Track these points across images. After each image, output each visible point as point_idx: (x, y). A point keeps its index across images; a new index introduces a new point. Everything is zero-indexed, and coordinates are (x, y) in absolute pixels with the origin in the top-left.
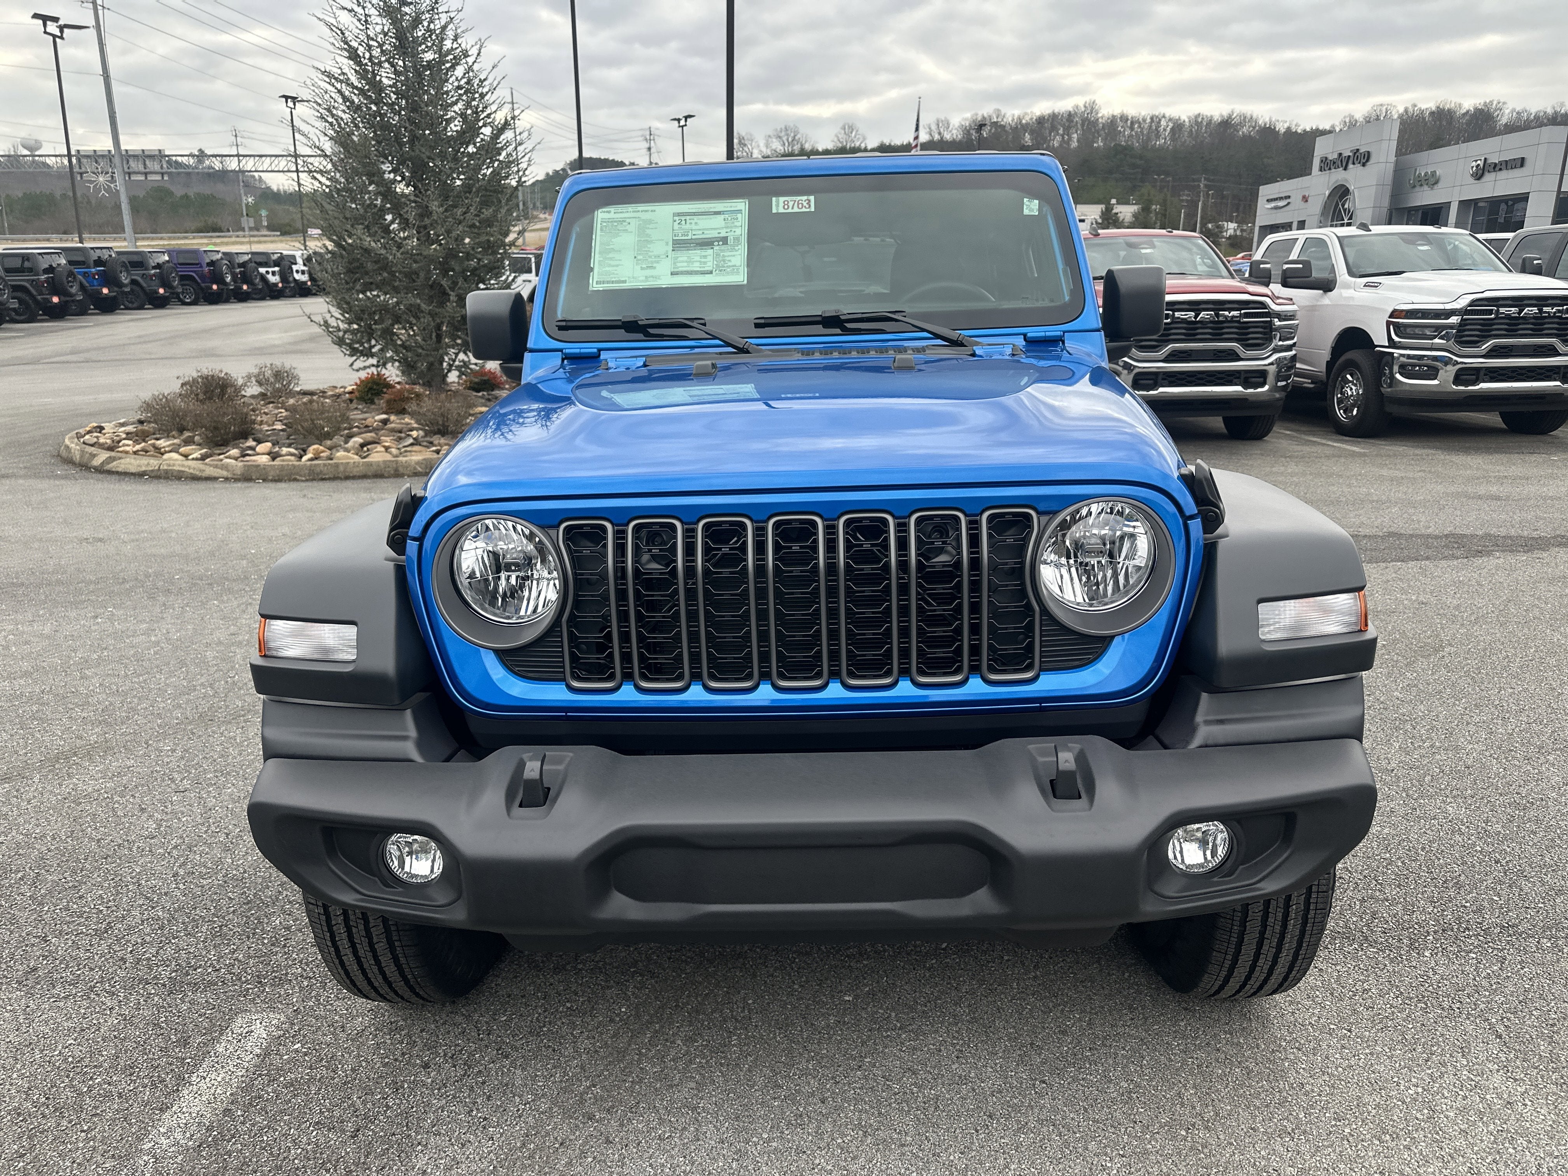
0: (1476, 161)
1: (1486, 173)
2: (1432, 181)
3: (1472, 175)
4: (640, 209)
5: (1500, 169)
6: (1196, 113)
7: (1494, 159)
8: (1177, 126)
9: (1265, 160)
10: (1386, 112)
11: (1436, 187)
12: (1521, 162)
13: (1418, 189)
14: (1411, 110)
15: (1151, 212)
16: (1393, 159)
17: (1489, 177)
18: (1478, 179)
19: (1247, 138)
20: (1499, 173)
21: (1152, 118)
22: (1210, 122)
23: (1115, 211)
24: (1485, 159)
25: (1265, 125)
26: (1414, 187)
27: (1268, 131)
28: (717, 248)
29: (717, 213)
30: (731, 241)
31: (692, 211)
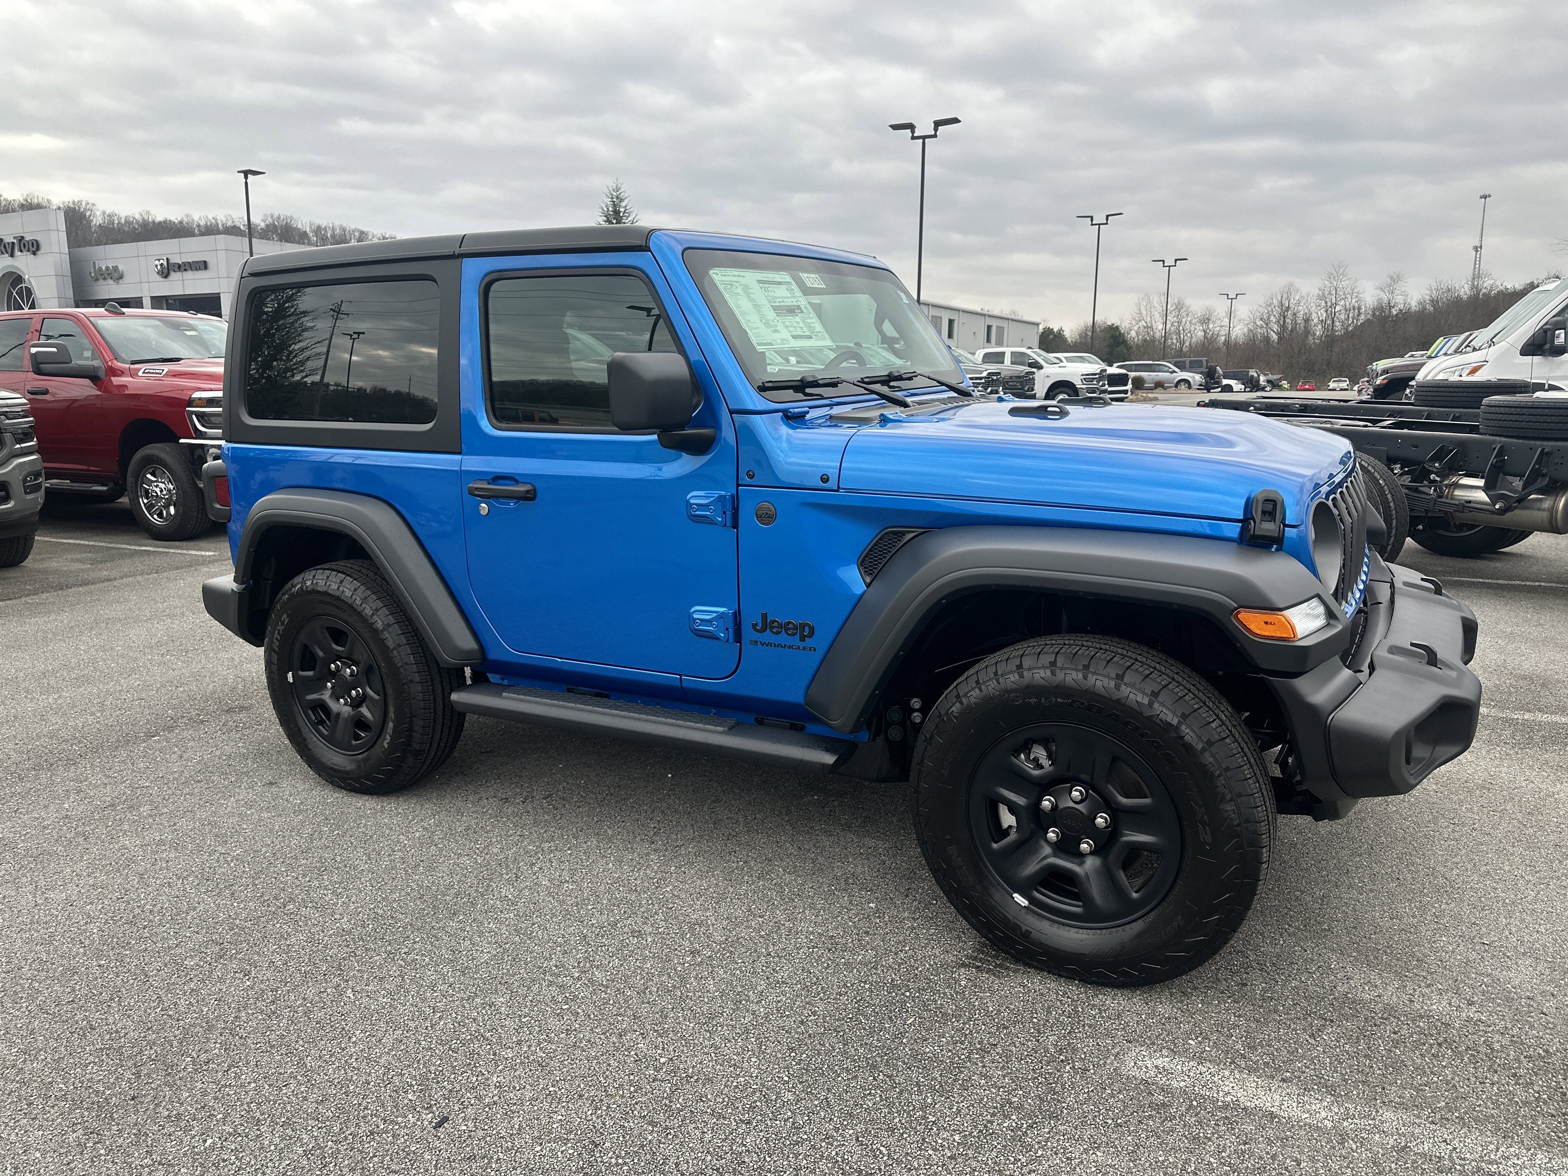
0: (159, 260)
1: (172, 273)
2: (116, 275)
3: (158, 273)
5: (186, 270)
7: (176, 260)
11: (121, 281)
12: (204, 265)
13: (101, 282)
16: (66, 250)
17: (175, 276)
18: (166, 277)
20: (184, 273)
24: (167, 259)
26: (97, 280)
28: (799, 315)
29: (779, 283)
30: (804, 310)
31: (765, 279)
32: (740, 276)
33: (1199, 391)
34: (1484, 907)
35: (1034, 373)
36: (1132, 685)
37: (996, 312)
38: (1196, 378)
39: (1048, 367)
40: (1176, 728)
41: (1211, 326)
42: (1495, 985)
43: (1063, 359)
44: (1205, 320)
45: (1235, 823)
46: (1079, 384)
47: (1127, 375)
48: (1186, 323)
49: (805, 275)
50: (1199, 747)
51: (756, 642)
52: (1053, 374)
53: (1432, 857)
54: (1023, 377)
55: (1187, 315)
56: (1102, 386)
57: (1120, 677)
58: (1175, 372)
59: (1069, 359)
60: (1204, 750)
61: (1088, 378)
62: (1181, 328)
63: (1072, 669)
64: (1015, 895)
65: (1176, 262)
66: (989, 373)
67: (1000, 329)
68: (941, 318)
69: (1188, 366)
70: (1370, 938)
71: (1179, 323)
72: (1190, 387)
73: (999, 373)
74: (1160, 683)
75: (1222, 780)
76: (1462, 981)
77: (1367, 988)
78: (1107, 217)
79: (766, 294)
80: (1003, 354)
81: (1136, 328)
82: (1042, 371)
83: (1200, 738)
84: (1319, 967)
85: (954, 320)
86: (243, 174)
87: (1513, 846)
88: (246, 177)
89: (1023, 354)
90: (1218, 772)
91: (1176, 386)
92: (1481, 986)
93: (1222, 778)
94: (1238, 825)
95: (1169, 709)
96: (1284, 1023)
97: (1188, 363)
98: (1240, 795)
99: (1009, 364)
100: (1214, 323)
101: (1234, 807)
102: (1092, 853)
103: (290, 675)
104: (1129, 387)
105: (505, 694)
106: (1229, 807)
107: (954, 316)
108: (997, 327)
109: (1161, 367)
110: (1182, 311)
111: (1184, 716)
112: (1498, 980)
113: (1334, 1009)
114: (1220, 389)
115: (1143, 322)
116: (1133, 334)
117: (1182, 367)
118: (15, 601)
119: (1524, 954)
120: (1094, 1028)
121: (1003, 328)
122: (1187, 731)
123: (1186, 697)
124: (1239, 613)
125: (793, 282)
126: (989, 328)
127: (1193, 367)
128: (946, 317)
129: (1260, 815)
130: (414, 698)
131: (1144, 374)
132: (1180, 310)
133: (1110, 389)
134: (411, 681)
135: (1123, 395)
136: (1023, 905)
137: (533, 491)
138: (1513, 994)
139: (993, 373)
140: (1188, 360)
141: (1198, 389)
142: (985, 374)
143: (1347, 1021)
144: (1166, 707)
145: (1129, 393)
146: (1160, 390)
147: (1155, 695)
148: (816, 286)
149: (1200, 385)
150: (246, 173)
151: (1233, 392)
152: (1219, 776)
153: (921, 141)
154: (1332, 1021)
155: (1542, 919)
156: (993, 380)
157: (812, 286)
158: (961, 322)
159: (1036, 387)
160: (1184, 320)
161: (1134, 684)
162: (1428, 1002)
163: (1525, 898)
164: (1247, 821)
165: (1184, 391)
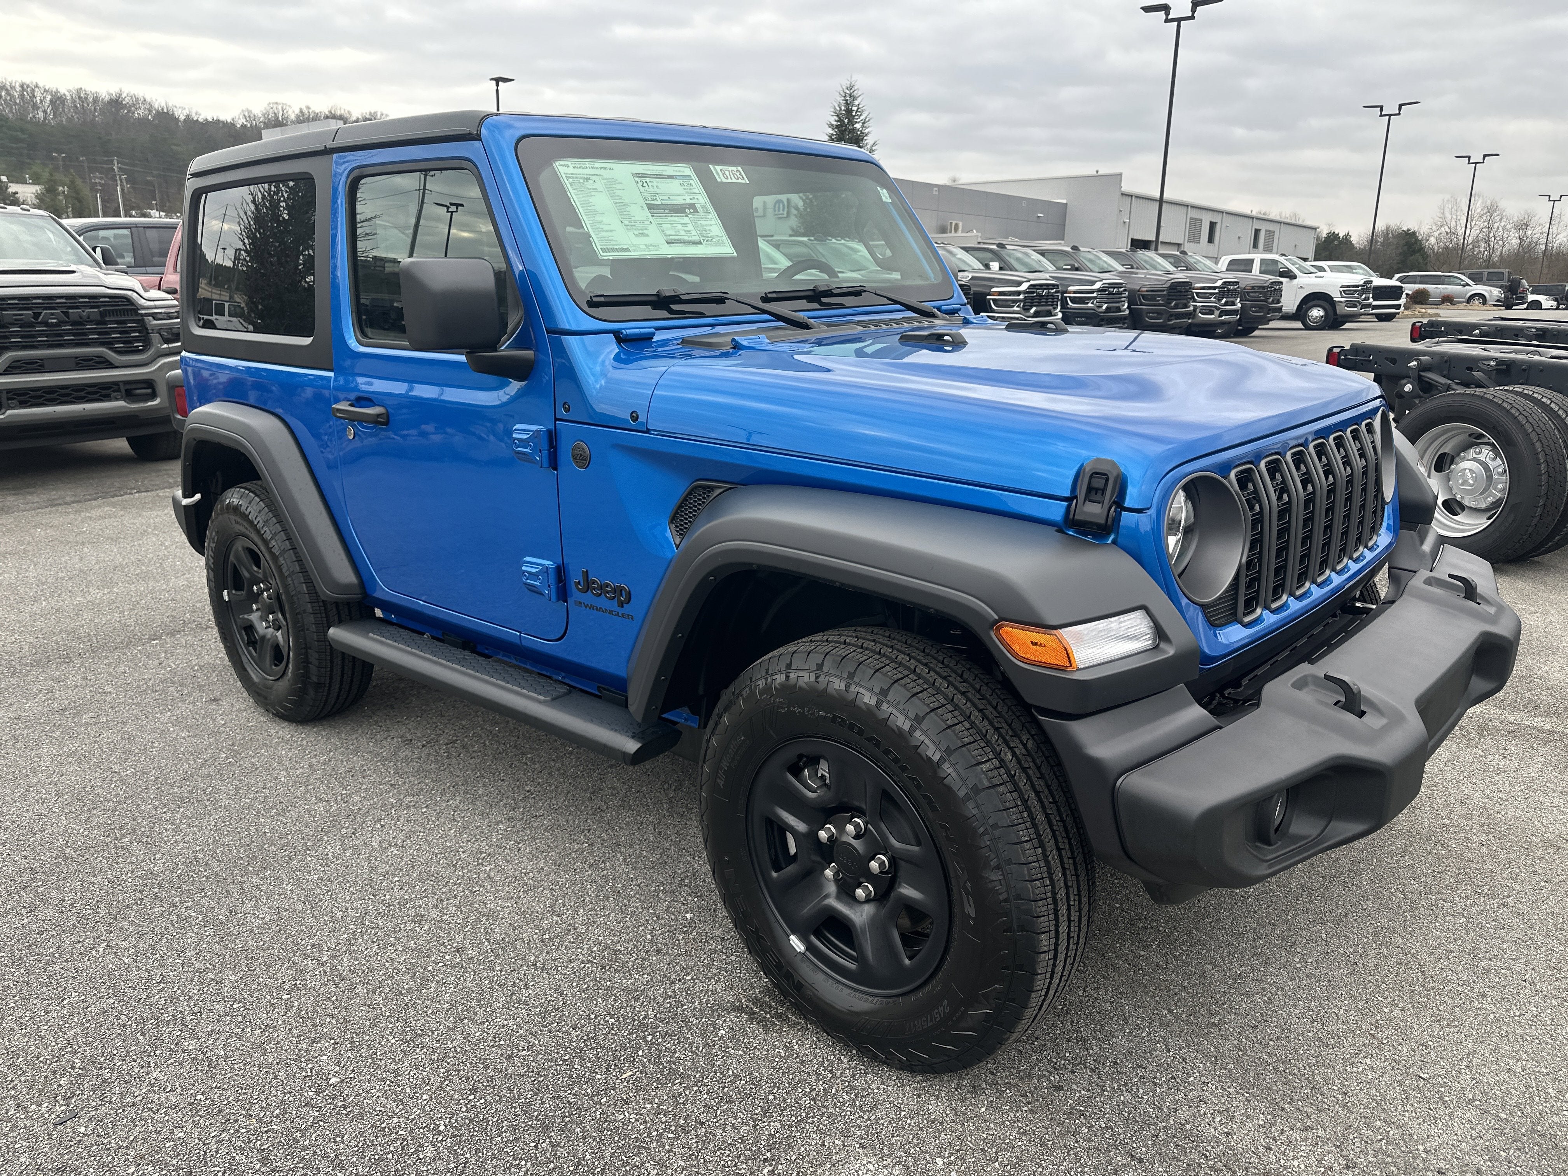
4: (597, 165)
6: (78, 87)
8: (58, 100)
9: (174, 147)
10: (283, 111)
14: (305, 111)
15: (59, 194)
19: (142, 121)
21: (22, 86)
22: (96, 100)
23: (10, 190)
25: (162, 109)
27: (165, 118)
28: (690, 216)
29: (671, 177)
30: (700, 209)
31: (649, 172)
32: (605, 168)
33: (1495, 308)
34: (1453, 1021)
35: (1281, 283)
36: (896, 705)
37: (1273, 216)
38: (1493, 292)
39: (1302, 277)
40: (934, 767)
41: (1529, 232)
42: (1402, 1143)
43: (1327, 269)
44: (1523, 226)
45: (1001, 898)
46: (1336, 296)
47: (1402, 287)
48: (1498, 228)
49: (718, 168)
50: (962, 793)
51: (580, 603)
52: (1309, 285)
53: (1420, 939)
54: (1268, 287)
55: (1501, 220)
56: (1365, 299)
57: (884, 692)
58: (1468, 285)
59: (1332, 269)
60: (967, 797)
61: (1348, 290)
62: (1492, 234)
63: (836, 676)
64: (792, 937)
65: (1484, 158)
66: (1225, 283)
67: (1270, 234)
68: (1201, 220)
69: (1485, 278)
70: (1267, 1045)
71: (1490, 228)
72: (1485, 302)
73: (1237, 283)
74: (928, 705)
75: (986, 841)
76: (1358, 1130)
77: (1219, 1119)
78: (1400, 106)
79: (642, 190)
80: (1252, 261)
81: (1436, 234)
82: (1295, 281)
83: (964, 781)
84: (1172, 1078)
85: (1216, 223)
86: (494, 82)
87: (1547, 936)
88: (497, 85)
89: (1275, 262)
90: (982, 830)
91: (1468, 301)
92: (1380, 1141)
93: (986, 838)
94: (1006, 900)
95: (933, 742)
96: (1076, 1154)
97: (1485, 274)
98: (1009, 862)
99: (1258, 273)
100: (1534, 228)
101: (1001, 877)
102: (868, 901)
103: (225, 593)
104: (1403, 301)
105: (371, 635)
106: (995, 876)
107: (1216, 218)
108: (1266, 231)
109: (1452, 279)
110: (1495, 215)
111: (949, 751)
112: (1411, 1135)
113: (1154, 1145)
114: (1525, 306)
115: (1446, 227)
116: (1432, 240)
117: (1477, 279)
118: (149, 493)
119: (1470, 1102)
120: (834, 1120)
121: (1274, 232)
122: (950, 771)
123: (957, 727)
124: (1002, 626)
125: (694, 176)
126: (1257, 232)
127: (1490, 280)
128: (1206, 219)
129: (1037, 891)
130: (308, 629)
131: (1430, 287)
132: (1492, 215)
133: (1375, 303)
134: (304, 611)
135: (1394, 311)
136: (799, 950)
137: (385, 416)
138: (1418, 1161)
139: (1229, 282)
140: (1486, 272)
141: (1494, 305)
142: (1219, 283)
143: (1161, 1165)
144: (930, 738)
145: (1402, 308)
146: (1447, 305)
147: (918, 720)
148: (734, 181)
149: (1498, 301)
150: (498, 80)
151: (1541, 309)
152: (985, 833)
153: (1176, 23)
154: (1141, 1161)
155: (1526, 1052)
156: (1229, 290)
157: (724, 180)
158: (1224, 226)
159: (1282, 300)
160: (1496, 226)
161: (898, 703)
162: (1291, 1154)
163: (1520, 1016)
164: (1018, 897)
165: (1477, 308)
